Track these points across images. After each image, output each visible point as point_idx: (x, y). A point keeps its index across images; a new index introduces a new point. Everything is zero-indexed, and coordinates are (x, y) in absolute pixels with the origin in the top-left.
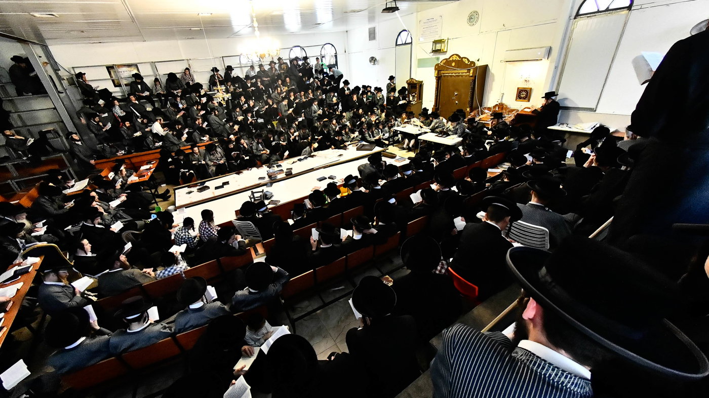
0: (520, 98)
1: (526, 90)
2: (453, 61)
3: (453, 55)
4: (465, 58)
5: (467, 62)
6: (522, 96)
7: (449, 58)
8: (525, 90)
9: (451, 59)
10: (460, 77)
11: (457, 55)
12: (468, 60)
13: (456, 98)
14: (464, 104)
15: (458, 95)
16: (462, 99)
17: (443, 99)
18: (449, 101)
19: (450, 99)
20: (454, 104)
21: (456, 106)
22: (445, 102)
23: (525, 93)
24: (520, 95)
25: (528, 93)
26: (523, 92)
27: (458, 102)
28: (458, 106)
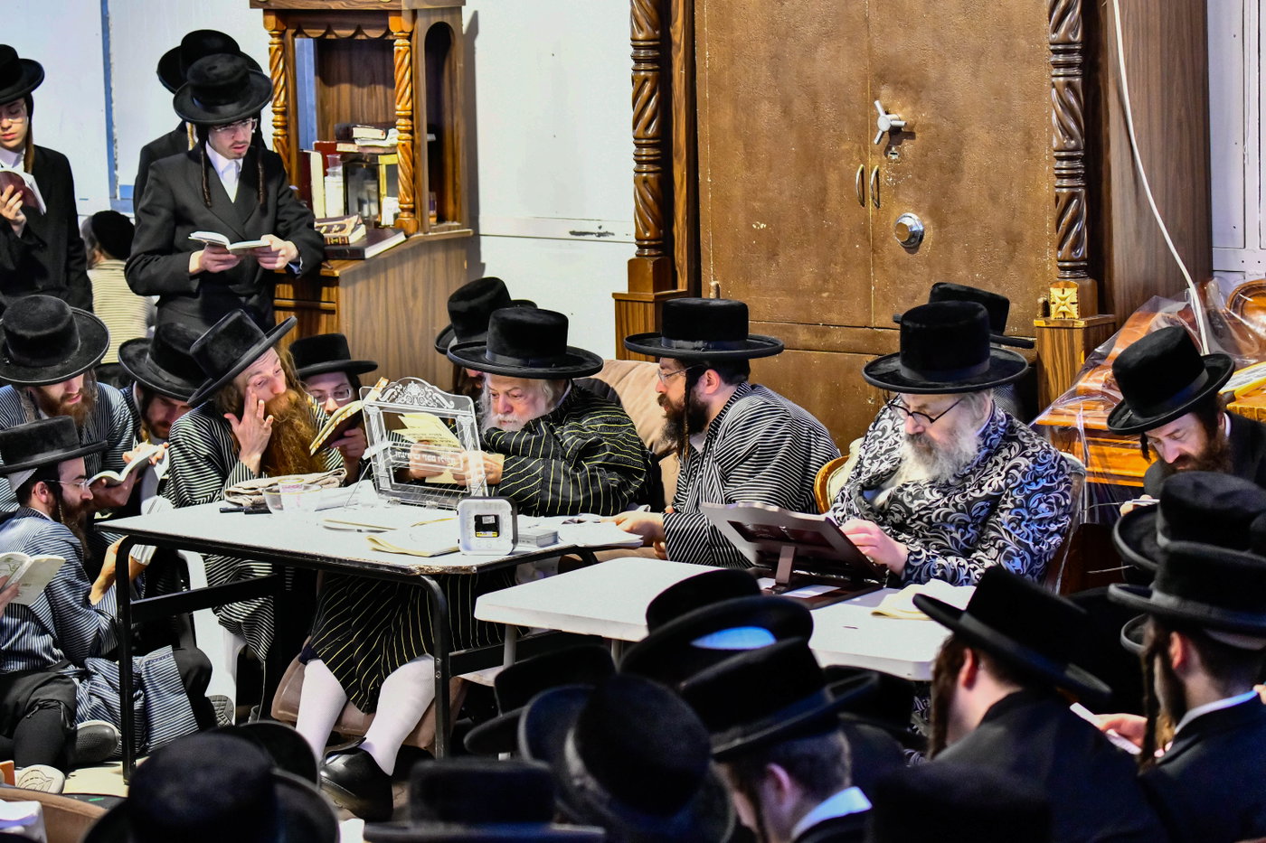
13: (898, 171)
14: (1003, 243)
15: (918, 135)
16: (966, 181)
17: (737, 192)
18: (820, 206)
19: (824, 190)
20: (883, 241)
21: (905, 268)
22: (763, 226)
27: (928, 221)
28: (928, 263)
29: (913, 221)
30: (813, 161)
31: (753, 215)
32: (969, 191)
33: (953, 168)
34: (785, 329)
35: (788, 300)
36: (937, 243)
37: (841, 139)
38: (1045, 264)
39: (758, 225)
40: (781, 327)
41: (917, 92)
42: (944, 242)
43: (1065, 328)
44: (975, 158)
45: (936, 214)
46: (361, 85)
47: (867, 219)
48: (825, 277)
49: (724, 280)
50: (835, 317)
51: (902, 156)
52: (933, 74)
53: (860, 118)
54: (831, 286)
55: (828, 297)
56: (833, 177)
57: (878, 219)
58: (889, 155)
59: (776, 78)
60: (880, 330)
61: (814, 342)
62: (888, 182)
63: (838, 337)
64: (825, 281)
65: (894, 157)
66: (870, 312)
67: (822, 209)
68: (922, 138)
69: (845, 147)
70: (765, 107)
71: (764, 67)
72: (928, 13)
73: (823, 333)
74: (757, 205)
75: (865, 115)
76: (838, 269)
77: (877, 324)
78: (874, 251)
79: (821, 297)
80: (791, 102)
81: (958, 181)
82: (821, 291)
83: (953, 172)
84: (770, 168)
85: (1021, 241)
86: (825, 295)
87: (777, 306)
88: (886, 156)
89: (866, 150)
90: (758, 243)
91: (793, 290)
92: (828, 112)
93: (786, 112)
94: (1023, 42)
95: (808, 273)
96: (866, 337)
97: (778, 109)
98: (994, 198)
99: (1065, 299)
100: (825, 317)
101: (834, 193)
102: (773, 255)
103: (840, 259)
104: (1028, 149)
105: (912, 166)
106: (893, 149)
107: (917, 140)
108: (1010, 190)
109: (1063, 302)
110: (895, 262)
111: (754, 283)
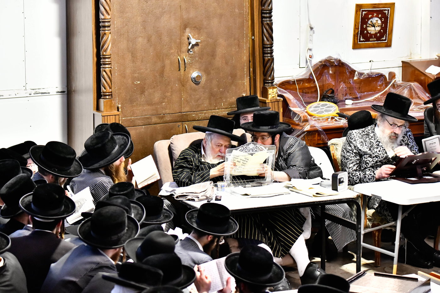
0: (367, 37)
1: (381, 12)
6: (372, 30)
13: (192, 57)
14: (230, 78)
15: (200, 45)
16: (217, 58)
17: (128, 71)
18: (162, 73)
19: (163, 67)
20: (187, 82)
21: (195, 90)
22: (138, 82)
23: (381, 19)
24: (367, 26)
25: (386, 18)
26: (371, 18)
27: (203, 73)
28: (203, 88)
29: (195, 74)
30: (159, 57)
31: (134, 79)
32: (218, 62)
33: (213, 55)
34: (148, 118)
35: (150, 107)
36: (206, 81)
37: (171, 48)
38: (244, 83)
39: (136, 82)
40: (145, 118)
41: (200, 30)
42: (209, 80)
43: (276, 102)
44: (220, 51)
45: (207, 71)
47: (181, 75)
48: (163, 98)
49: (122, 104)
50: (167, 111)
51: (194, 52)
52: (205, 23)
53: (178, 40)
54: (166, 100)
55: (165, 104)
56: (167, 62)
57: (185, 75)
58: (189, 52)
59: (145, 28)
60: (185, 113)
61: (158, 121)
62: (189, 62)
63: (168, 118)
64: (164, 99)
65: (191, 53)
66: (182, 107)
67: (163, 74)
68: (202, 46)
69: (172, 51)
70: (140, 39)
71: (140, 25)
72: (203, 3)
73: (163, 117)
74: (136, 75)
75: (180, 39)
76: (169, 94)
77: (184, 111)
78: (183, 86)
79: (163, 105)
80: (151, 37)
81: (214, 59)
82: (162, 103)
83: (213, 56)
84: (142, 61)
85: (236, 76)
86: (164, 104)
87: (145, 110)
88: (188, 53)
89: (180, 51)
90: (136, 89)
91: (150, 103)
92: (166, 39)
93: (149, 40)
94: (237, 11)
95: (157, 96)
96: (179, 116)
97: (146, 41)
98: (227, 63)
99: (273, 92)
100: (164, 112)
102: (143, 92)
103: (170, 90)
104: (239, 46)
105: (198, 55)
106: (191, 50)
107: (200, 46)
108: (232, 60)
109: (273, 93)
110: (191, 89)
111: (135, 104)
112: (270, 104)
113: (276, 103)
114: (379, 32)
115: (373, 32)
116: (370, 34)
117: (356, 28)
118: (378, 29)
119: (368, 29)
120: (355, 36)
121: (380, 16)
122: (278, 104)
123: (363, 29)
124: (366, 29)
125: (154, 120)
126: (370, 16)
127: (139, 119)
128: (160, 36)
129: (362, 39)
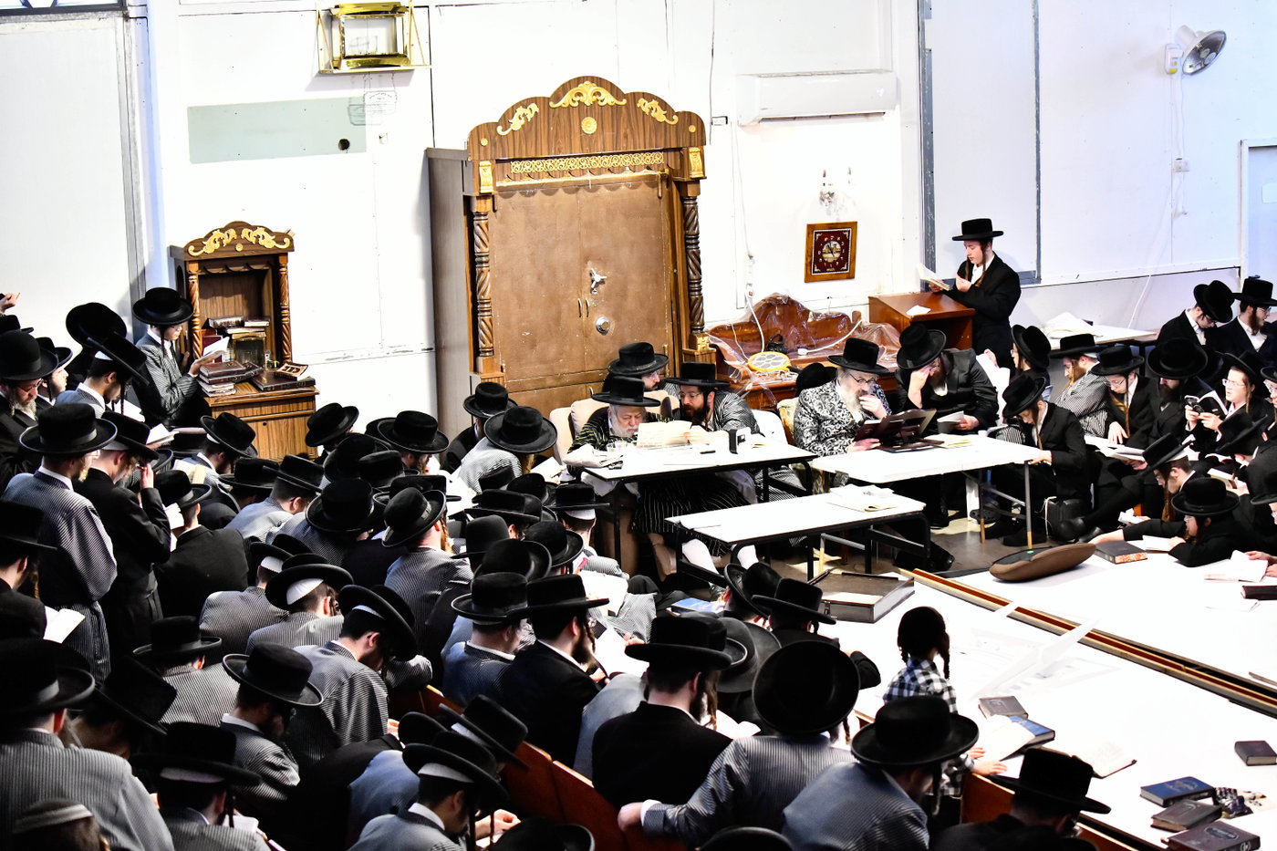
0: (823, 266)
1: (840, 234)
2: (583, 111)
3: (579, 80)
4: (649, 97)
5: (660, 116)
6: (829, 257)
7: (557, 96)
8: (836, 234)
9: (566, 100)
10: (603, 191)
11: (599, 81)
12: (663, 105)
13: (596, 299)
14: (646, 324)
15: (606, 282)
16: (630, 299)
17: (514, 319)
18: (557, 320)
19: (559, 313)
20: (590, 332)
21: (601, 342)
22: (528, 334)
23: (839, 242)
24: (822, 253)
25: (847, 241)
26: (829, 241)
27: (612, 319)
28: (612, 338)
29: (600, 321)
30: (554, 299)
31: (522, 329)
32: (630, 303)
33: (623, 294)
34: (540, 380)
35: (543, 366)
36: (616, 329)
37: (568, 288)
38: (665, 330)
39: (525, 334)
40: (537, 380)
41: (605, 263)
42: (620, 328)
43: (708, 353)
44: (632, 289)
45: (616, 316)
46: (228, 296)
47: (582, 324)
49: (507, 363)
50: (566, 370)
51: (599, 292)
52: (612, 254)
53: (577, 277)
54: (564, 356)
55: (563, 361)
56: (564, 306)
57: (587, 322)
58: (593, 293)
59: (534, 263)
60: (589, 372)
61: (555, 384)
62: (592, 305)
63: (567, 380)
64: (561, 354)
65: (595, 293)
66: (584, 364)
67: (559, 322)
68: (609, 283)
69: (570, 292)
70: (528, 277)
71: (527, 259)
73: (560, 378)
74: (524, 324)
75: (580, 275)
76: (568, 347)
77: (588, 369)
78: (586, 337)
80: (542, 274)
81: (626, 300)
82: (559, 359)
83: (623, 296)
84: (531, 307)
85: (654, 322)
86: (561, 361)
87: (536, 370)
89: (581, 291)
90: (525, 342)
91: (543, 361)
92: (561, 275)
93: (539, 278)
94: (653, 236)
95: (552, 351)
96: (581, 376)
97: (535, 279)
98: (642, 305)
100: (562, 371)
101: (564, 316)
102: (533, 346)
103: (569, 342)
104: (657, 282)
105: (604, 296)
106: (595, 289)
107: (606, 284)
109: (703, 343)
110: (596, 339)
111: (523, 362)
112: (700, 357)
113: (708, 355)
114: (839, 259)
115: (830, 261)
116: (827, 262)
117: (808, 255)
118: (837, 255)
119: (825, 256)
120: (808, 265)
121: (839, 239)
122: (711, 356)
123: (817, 257)
124: (821, 256)
125: (549, 382)
126: (826, 239)
127: (529, 382)
128: (553, 273)
129: (816, 270)
